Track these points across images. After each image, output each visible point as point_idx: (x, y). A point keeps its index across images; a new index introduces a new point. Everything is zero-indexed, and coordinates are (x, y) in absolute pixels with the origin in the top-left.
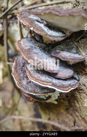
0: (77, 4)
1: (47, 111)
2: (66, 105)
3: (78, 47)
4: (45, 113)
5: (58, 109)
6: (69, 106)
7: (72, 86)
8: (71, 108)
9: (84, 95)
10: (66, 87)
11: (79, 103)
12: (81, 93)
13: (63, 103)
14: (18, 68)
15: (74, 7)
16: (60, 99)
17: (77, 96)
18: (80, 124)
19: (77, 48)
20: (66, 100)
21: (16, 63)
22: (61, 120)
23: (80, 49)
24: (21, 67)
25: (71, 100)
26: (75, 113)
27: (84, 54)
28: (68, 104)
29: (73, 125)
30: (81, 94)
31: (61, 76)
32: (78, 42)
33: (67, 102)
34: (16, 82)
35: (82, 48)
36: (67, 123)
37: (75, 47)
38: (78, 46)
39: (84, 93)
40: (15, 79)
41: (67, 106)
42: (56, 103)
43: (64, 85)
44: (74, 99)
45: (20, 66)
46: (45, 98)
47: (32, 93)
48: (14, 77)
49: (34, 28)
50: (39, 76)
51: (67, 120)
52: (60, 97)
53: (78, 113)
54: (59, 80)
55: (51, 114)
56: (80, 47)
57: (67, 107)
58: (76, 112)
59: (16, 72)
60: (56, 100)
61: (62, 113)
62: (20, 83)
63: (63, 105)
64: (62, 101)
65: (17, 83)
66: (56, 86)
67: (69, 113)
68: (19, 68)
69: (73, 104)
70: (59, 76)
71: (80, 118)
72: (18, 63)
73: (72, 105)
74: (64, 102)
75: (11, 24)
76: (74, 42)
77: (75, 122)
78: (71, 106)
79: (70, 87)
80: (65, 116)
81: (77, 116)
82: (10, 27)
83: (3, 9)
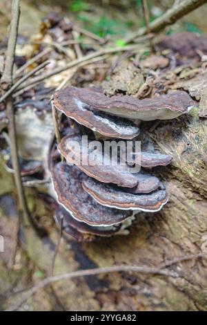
0: (138, 70)
1: (109, 253)
2: (147, 231)
3: (155, 141)
4: (105, 257)
5: (130, 243)
6: (152, 232)
7: (162, 200)
8: (155, 235)
9: (175, 209)
10: (155, 205)
11: (169, 222)
12: (170, 207)
13: (141, 229)
14: (64, 190)
15: (135, 76)
16: (136, 224)
17: (164, 214)
18: (173, 254)
19: (155, 143)
20: (145, 224)
21: (56, 182)
22: (137, 260)
23: (160, 144)
24: (67, 186)
25: (154, 222)
26: (163, 240)
27: (167, 151)
28: (150, 230)
29: (162, 260)
30: (170, 209)
31: (144, 189)
32: (153, 133)
33: (148, 226)
34: (71, 213)
35: (162, 141)
36: (150, 260)
37: (150, 140)
38: (155, 139)
39: (175, 206)
40: (67, 210)
41: (149, 232)
42: (127, 232)
43: (151, 202)
44: (160, 218)
45: (65, 185)
46: (114, 229)
47: (102, 225)
48: (64, 207)
49: (97, 127)
50: (114, 196)
51: (150, 256)
52: (136, 222)
53: (168, 239)
54: (141, 196)
55: (117, 255)
56: (160, 140)
57: (148, 234)
58: (165, 239)
59: (64, 198)
60: (127, 228)
61: (139, 248)
62: (79, 213)
63: (140, 233)
64: (139, 227)
65: (74, 214)
66: (142, 205)
67: (151, 243)
68: (66, 188)
69: (158, 227)
70: (140, 189)
71: (172, 246)
72: (59, 180)
73: (157, 229)
74: (143, 227)
75: (20, 110)
76: (147, 133)
77: (164, 255)
78: (155, 231)
79: (160, 203)
80: (146, 251)
81: (166, 244)
82: (18, 115)
83: (5, 86)
